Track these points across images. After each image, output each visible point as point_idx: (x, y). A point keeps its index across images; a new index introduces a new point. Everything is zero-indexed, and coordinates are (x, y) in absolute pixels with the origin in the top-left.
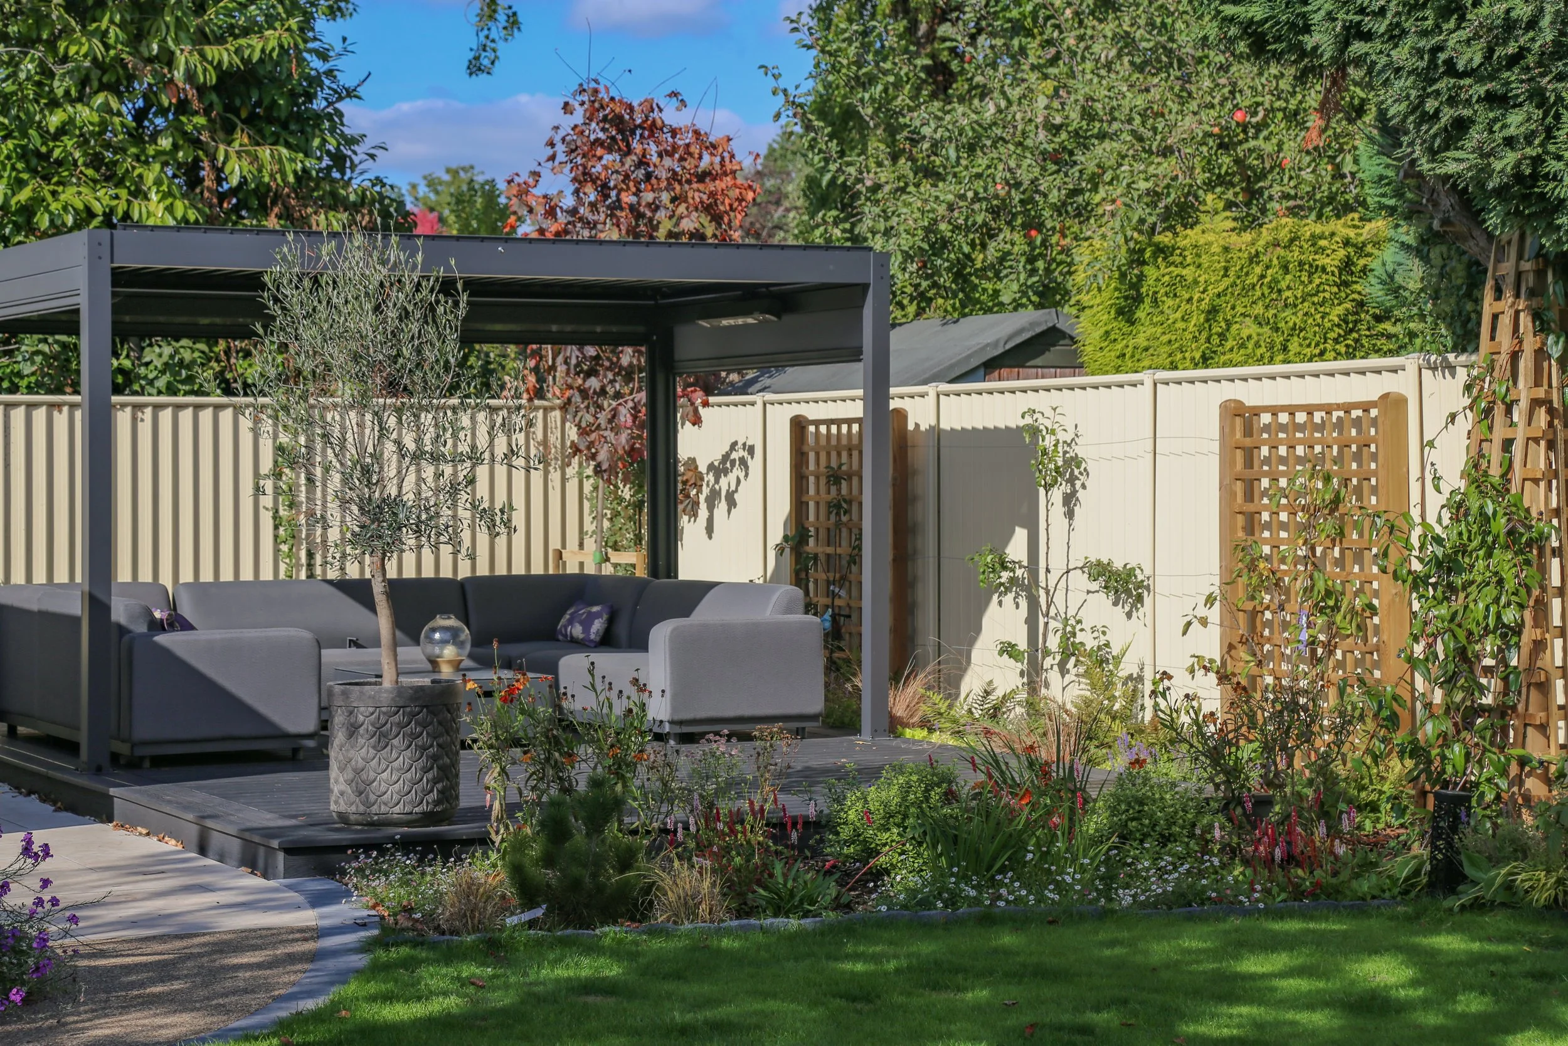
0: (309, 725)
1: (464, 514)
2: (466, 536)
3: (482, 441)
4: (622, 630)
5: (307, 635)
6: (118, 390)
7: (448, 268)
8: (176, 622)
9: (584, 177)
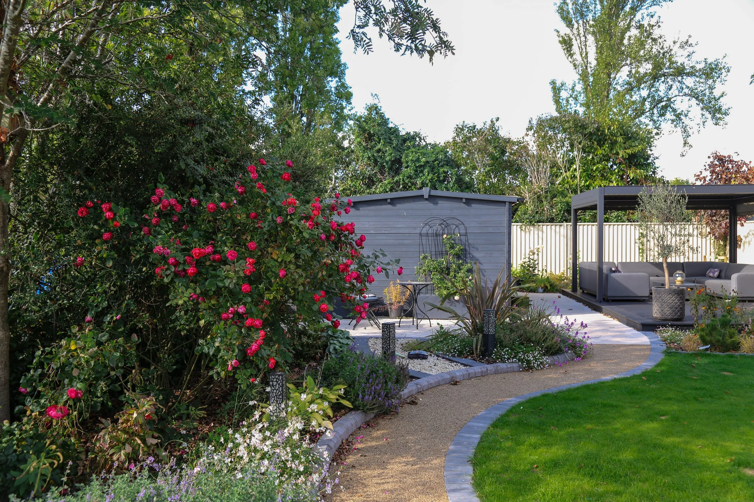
0: (647, 294)
1: (686, 248)
2: (687, 254)
3: (691, 231)
4: (723, 274)
5: (646, 274)
6: (605, 222)
7: (683, 191)
8: (617, 271)
9: (713, 172)
